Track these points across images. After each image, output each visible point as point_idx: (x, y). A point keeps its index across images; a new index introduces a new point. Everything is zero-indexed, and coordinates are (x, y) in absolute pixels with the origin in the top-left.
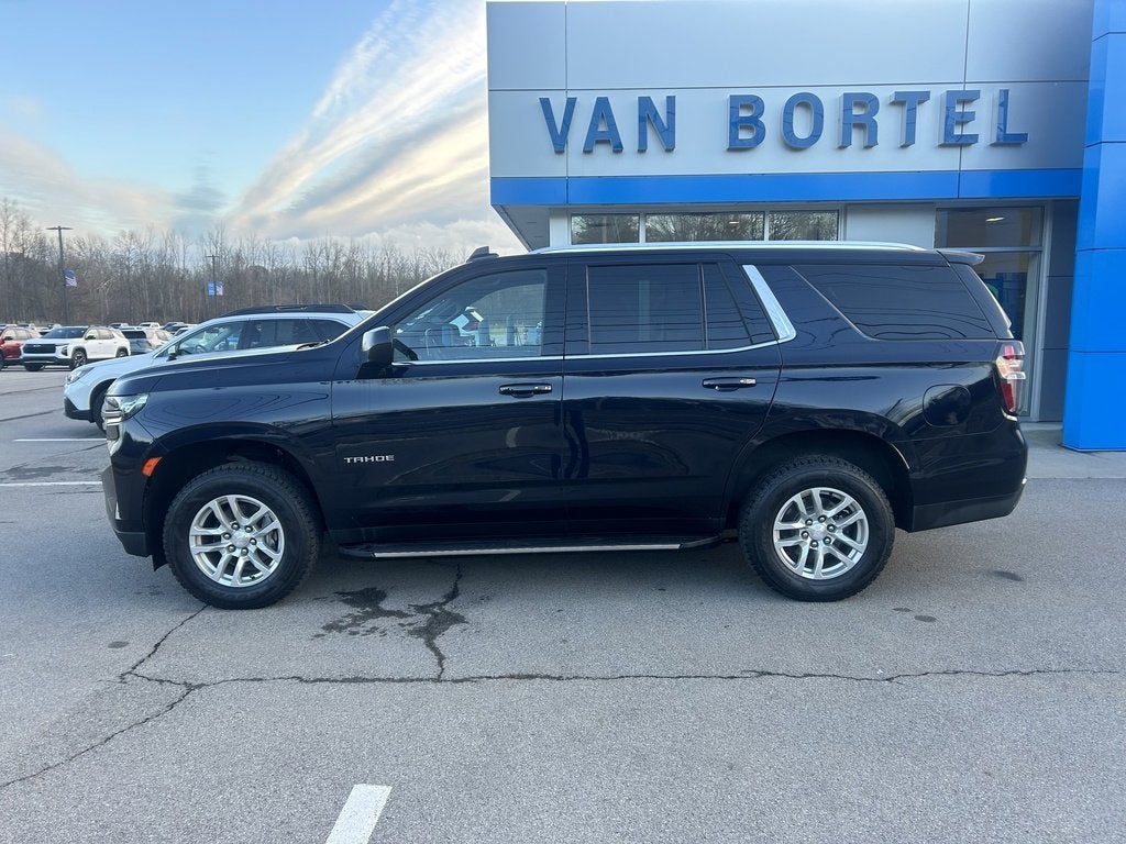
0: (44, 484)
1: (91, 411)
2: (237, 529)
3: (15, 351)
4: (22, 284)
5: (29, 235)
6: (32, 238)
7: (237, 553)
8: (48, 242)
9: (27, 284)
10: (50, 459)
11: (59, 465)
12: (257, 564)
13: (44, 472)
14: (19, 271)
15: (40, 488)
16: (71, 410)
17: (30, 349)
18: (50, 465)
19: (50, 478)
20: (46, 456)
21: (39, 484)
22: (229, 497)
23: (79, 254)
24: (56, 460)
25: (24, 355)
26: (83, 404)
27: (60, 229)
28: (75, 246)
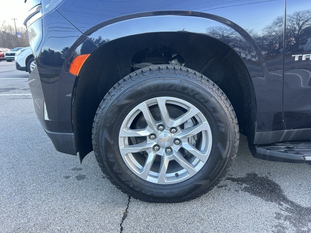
0: (6, 95)
1: (26, 67)
2: (162, 130)
3: (3, 56)
4: (6, 40)
5: (6, 24)
6: (7, 26)
7: (162, 152)
8: (12, 27)
9: (7, 40)
10: (10, 85)
11: (13, 87)
12: (182, 161)
13: (7, 90)
14: (5, 35)
15: (4, 97)
16: (18, 67)
17: (7, 55)
18: (10, 87)
19: (9, 92)
20: (9, 84)
21: (4, 95)
22: (158, 99)
23: (21, 31)
24: (13, 85)
25: (6, 57)
26: (23, 65)
27: (14, 19)
28: (20, 29)
